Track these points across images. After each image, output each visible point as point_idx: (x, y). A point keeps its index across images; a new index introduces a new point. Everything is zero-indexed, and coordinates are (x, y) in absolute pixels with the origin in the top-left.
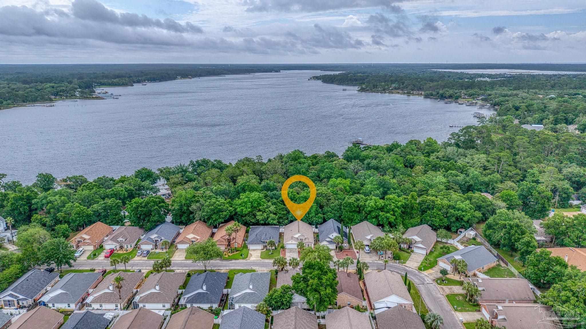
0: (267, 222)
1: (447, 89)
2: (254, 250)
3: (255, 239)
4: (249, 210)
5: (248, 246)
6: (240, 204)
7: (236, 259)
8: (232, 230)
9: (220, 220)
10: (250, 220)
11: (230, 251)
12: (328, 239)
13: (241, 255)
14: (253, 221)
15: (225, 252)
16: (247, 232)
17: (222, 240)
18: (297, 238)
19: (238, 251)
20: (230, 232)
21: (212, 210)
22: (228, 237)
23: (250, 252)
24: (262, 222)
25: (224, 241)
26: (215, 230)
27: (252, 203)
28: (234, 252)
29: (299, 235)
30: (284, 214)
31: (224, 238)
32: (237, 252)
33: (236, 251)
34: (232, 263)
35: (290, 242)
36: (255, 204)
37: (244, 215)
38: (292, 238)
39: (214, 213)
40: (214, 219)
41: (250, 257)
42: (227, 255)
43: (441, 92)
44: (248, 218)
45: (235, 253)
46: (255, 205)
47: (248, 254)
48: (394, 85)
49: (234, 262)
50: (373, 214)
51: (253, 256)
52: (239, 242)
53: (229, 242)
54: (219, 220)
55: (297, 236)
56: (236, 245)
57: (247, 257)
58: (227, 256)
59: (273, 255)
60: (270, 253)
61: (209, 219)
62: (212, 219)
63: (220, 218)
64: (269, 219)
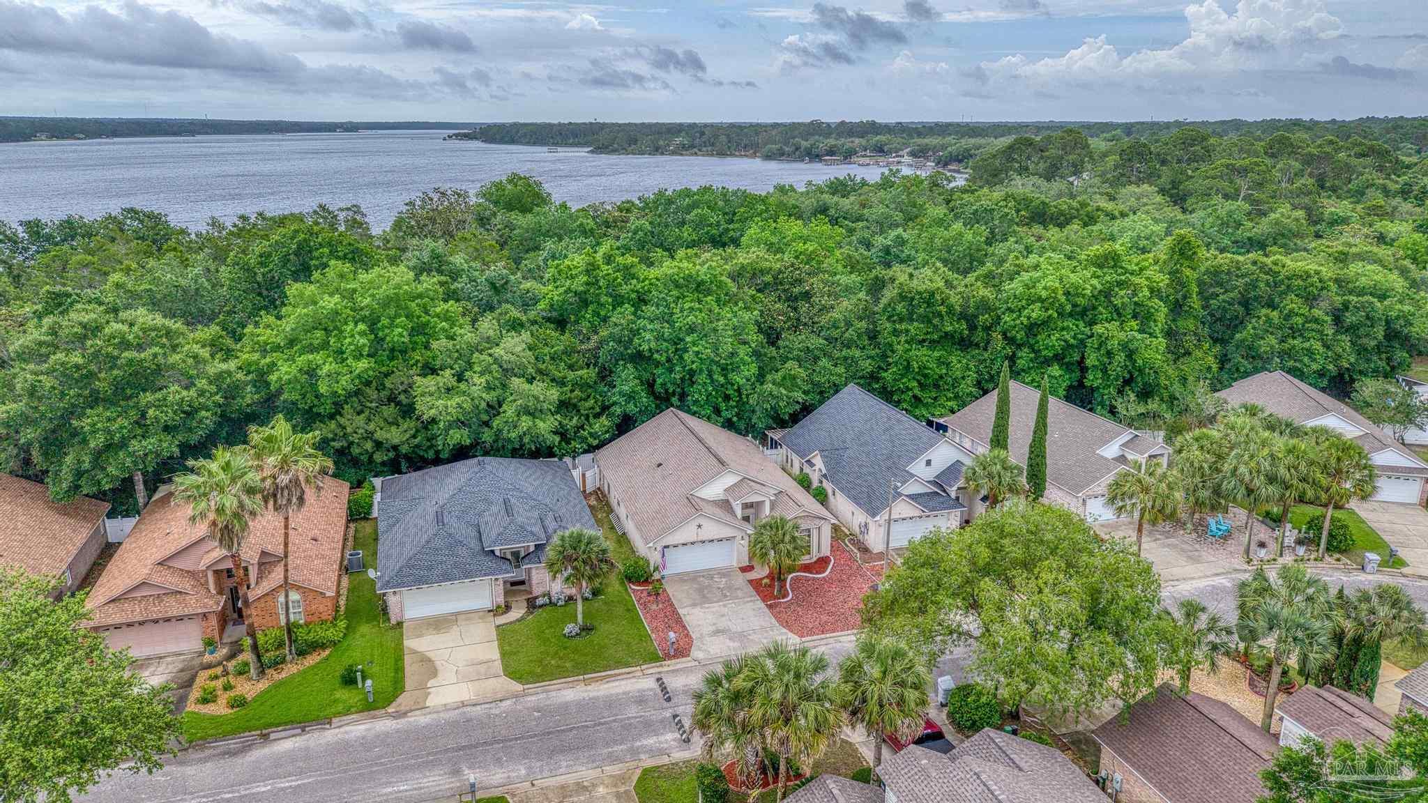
0: (487, 436)
1: (817, 137)
2: (439, 624)
3: (438, 543)
4: (363, 365)
5: (392, 600)
6: (292, 343)
7: (303, 723)
8: (250, 491)
9: (150, 443)
10: (369, 435)
11: (247, 656)
12: (913, 488)
13: (349, 680)
14: (394, 435)
15: (203, 675)
16: (358, 513)
17: (171, 581)
18: (725, 505)
19: (316, 646)
20: (230, 503)
21: (67, 375)
22: (219, 553)
23: (410, 643)
24: (459, 436)
25: (186, 585)
26: (117, 528)
27: (373, 323)
28: (278, 663)
29: (729, 480)
30: (583, 385)
31: (185, 563)
32: (312, 660)
33: (301, 653)
34: (277, 762)
35: (687, 533)
36: (392, 326)
37: (328, 408)
38: (694, 505)
39: (94, 393)
40: (96, 442)
41: (423, 688)
42: (224, 698)
43: (804, 144)
44: (353, 422)
45: (290, 669)
46: (398, 334)
47: (399, 659)
48: (678, 140)
49: (291, 757)
50: (1052, 341)
51: (447, 675)
52: (317, 582)
53: (234, 595)
54: (135, 445)
55: (714, 490)
56: (295, 608)
57: (398, 686)
58: (220, 708)
59: (595, 637)
60: (570, 628)
61: (55, 443)
62: (84, 441)
63: (142, 426)
64: (509, 411)
